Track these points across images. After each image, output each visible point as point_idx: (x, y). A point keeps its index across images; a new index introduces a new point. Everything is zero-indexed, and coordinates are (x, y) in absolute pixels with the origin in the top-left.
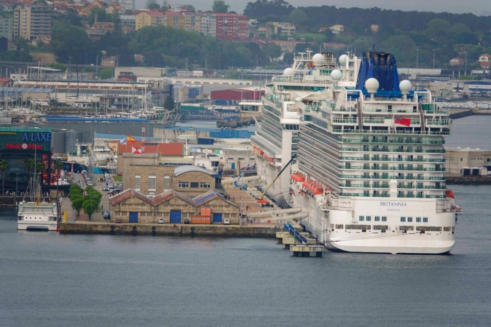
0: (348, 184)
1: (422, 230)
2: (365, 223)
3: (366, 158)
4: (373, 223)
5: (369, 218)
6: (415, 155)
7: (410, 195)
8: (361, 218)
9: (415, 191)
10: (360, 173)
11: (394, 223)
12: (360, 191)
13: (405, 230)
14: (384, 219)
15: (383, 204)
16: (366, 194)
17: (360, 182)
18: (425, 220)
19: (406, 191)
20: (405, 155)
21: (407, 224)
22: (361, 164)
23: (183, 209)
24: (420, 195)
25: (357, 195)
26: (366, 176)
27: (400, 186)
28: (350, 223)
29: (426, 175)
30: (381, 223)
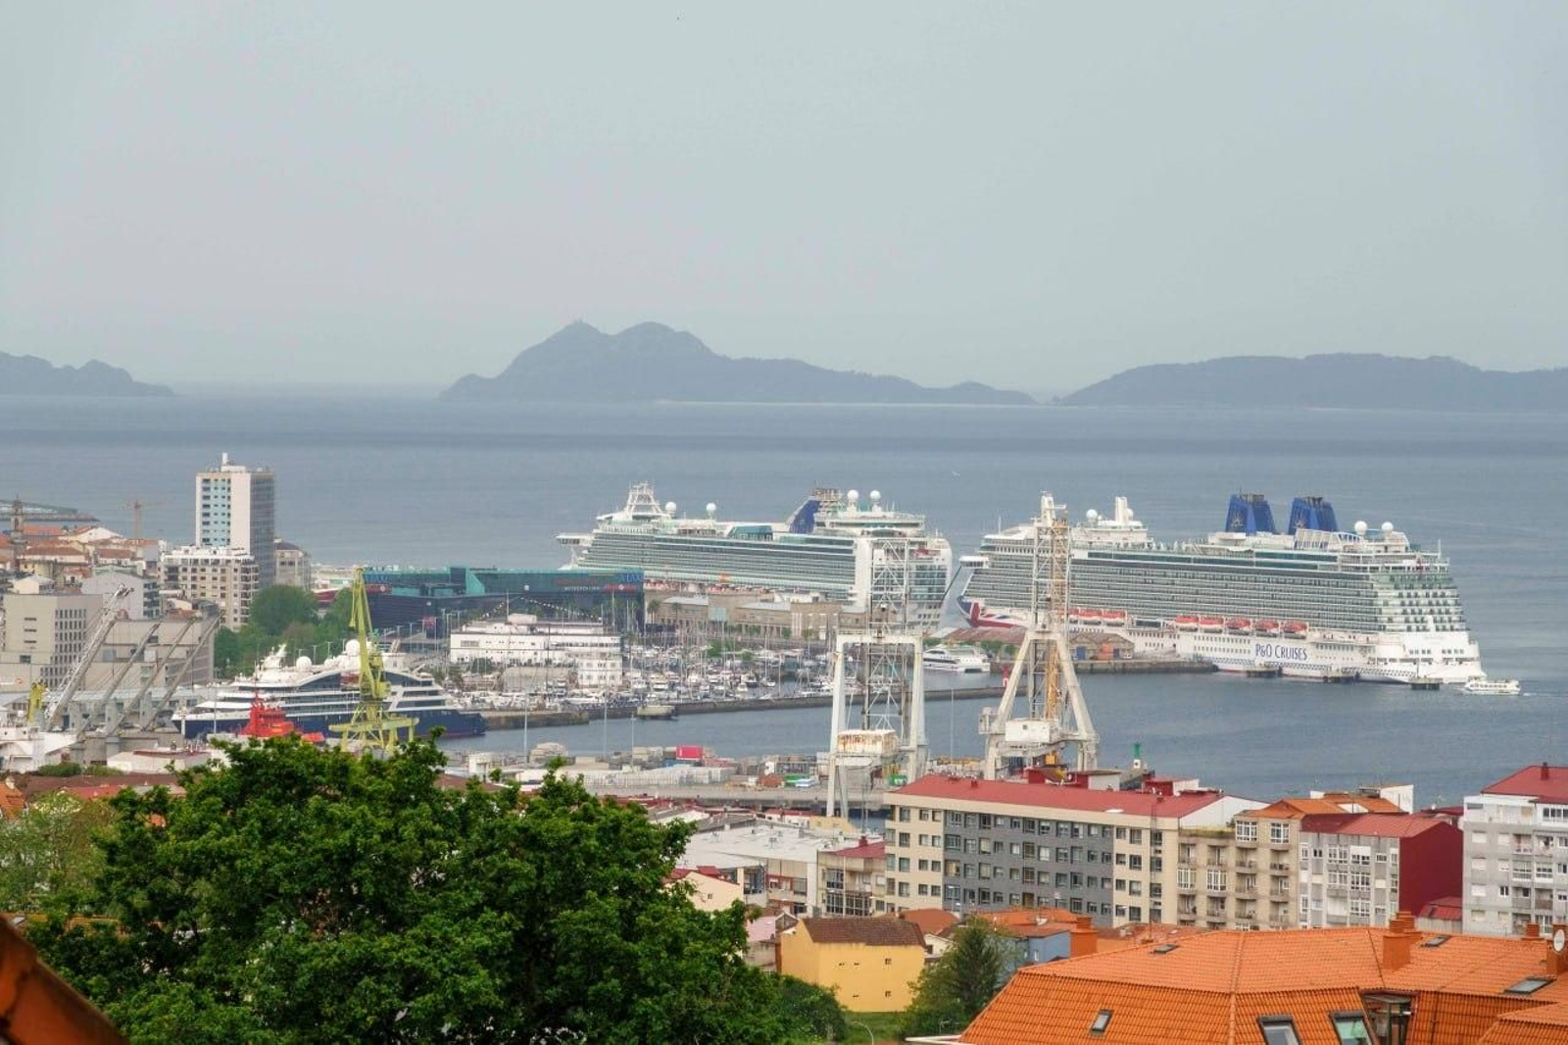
0: (1390, 620)
1: (1461, 661)
2: (1414, 656)
3: (1401, 596)
4: (1421, 656)
5: (1417, 652)
6: (1439, 593)
7: (1444, 629)
8: (1411, 652)
9: (1448, 626)
10: (1400, 610)
11: (1437, 656)
12: (1404, 627)
13: (1446, 661)
14: (1429, 652)
15: (1426, 638)
16: (1409, 629)
17: (1402, 618)
18: (1462, 651)
19: (1440, 626)
20: (1431, 593)
21: (1447, 656)
22: (1397, 602)
23: (1089, 647)
24: (1452, 629)
25: (1401, 631)
26: (1405, 612)
27: (1435, 621)
28: (1402, 657)
29: (1452, 610)
30: (1426, 656)
